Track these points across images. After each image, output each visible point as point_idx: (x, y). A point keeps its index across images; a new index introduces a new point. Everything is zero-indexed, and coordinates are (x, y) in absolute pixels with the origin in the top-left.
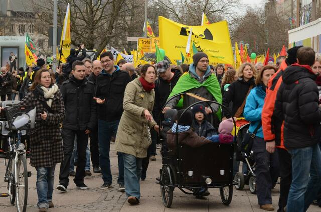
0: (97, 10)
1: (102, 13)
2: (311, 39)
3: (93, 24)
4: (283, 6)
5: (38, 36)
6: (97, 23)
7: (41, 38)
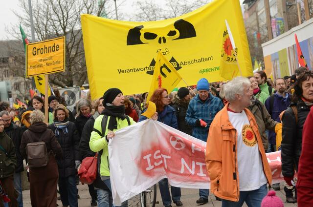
0: (72, 46)
1: (77, 49)
2: (286, 49)
3: (69, 61)
4: (248, 21)
5: (14, 80)
6: (73, 60)
7: (17, 81)
